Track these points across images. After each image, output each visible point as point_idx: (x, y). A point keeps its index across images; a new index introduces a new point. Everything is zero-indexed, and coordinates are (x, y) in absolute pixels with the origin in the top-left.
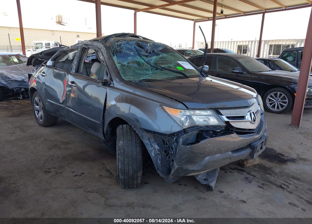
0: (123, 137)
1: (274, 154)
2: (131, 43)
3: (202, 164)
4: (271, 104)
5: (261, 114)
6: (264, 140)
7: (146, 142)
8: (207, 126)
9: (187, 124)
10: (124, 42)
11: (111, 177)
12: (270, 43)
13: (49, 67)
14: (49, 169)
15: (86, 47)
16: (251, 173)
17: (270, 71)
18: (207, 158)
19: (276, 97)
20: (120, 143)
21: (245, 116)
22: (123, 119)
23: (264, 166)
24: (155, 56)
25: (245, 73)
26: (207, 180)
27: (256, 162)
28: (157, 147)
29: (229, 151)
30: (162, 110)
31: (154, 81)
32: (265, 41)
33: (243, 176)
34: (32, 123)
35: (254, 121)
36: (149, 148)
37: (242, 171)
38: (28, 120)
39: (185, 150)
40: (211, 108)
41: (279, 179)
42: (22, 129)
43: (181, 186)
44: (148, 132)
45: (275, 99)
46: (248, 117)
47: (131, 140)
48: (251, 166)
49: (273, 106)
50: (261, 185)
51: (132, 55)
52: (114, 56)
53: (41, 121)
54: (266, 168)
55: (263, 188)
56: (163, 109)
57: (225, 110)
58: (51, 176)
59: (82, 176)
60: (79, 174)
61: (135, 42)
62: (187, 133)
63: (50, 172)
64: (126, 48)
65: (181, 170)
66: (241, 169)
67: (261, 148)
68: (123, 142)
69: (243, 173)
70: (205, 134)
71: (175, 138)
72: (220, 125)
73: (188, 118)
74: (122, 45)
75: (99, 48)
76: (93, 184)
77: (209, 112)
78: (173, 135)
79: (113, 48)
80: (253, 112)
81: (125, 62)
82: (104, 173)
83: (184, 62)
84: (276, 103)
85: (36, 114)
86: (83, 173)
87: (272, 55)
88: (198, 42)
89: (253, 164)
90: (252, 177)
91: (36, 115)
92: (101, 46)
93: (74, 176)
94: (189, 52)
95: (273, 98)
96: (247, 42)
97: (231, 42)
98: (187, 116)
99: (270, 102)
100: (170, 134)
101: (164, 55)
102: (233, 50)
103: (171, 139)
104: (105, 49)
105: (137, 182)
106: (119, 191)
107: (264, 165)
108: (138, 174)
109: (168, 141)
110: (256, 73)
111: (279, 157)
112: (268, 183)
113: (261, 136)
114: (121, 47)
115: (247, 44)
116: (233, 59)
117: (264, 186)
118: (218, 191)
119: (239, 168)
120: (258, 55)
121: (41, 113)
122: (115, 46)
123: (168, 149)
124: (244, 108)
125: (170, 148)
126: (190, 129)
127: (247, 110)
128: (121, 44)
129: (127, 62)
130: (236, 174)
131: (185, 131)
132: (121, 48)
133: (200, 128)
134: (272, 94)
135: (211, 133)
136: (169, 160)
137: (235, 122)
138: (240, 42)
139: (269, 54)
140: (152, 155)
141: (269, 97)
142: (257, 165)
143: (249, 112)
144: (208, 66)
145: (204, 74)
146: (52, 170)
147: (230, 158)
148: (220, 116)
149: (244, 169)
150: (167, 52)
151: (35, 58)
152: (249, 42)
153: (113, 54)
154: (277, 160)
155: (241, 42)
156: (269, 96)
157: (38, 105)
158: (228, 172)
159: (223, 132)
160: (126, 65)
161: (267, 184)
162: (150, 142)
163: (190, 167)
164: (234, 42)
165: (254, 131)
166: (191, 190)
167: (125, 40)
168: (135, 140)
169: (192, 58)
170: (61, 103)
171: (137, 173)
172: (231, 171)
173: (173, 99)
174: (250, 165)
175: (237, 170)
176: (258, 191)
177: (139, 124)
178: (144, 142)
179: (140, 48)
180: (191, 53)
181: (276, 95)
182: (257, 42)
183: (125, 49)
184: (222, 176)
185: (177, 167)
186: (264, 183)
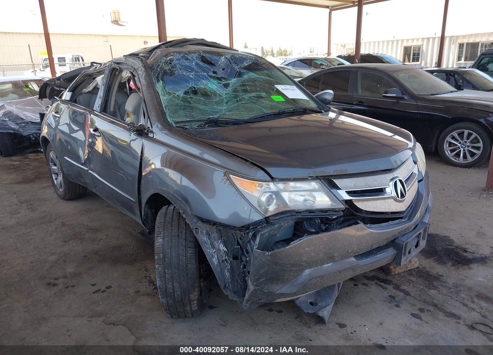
0: (164, 230)
1: (450, 247)
2: (189, 57)
3: (299, 282)
4: (452, 151)
5: (419, 181)
6: (422, 231)
7: (203, 238)
8: (310, 211)
9: (272, 208)
10: (177, 56)
11: (154, 295)
12: (460, 41)
13: (65, 102)
14: (56, 279)
15: (116, 66)
16: (403, 287)
17: (452, 92)
18: (307, 272)
19: (462, 139)
20: (159, 241)
21: (385, 188)
22: (166, 196)
23: (428, 272)
24: (235, 78)
25: (406, 98)
26: (317, 304)
27: (413, 265)
28: (222, 248)
29: (351, 256)
30: (228, 182)
31: (226, 124)
32: (451, 37)
33: (386, 294)
34: (50, 193)
35: (403, 196)
36: (208, 251)
37: (386, 282)
38: (45, 188)
39: (263, 260)
40: (317, 177)
41: (452, 298)
42: (31, 205)
43: (271, 313)
44: (205, 222)
45: (460, 143)
46: (390, 190)
47: (178, 235)
48: (403, 272)
49: (457, 154)
50: (417, 312)
51: (191, 78)
52: (158, 81)
53: (61, 190)
54: (431, 275)
55: (420, 319)
56: (229, 179)
57: (344, 180)
58: (55, 293)
59: (106, 293)
60: (103, 288)
61: (196, 55)
62: (272, 224)
63: (55, 285)
64: (181, 66)
65: (260, 294)
66: (385, 278)
67: (417, 246)
68: (164, 239)
69: (387, 286)
70: (307, 223)
71: (251, 234)
72: (334, 207)
73: (274, 197)
74: (174, 61)
75: (134, 69)
76: (121, 308)
77: (314, 185)
78: (246, 227)
79: (157, 67)
80: (400, 181)
81: (178, 91)
82: (144, 287)
83: (288, 87)
84: (462, 149)
85: (54, 178)
86: (109, 287)
87: (463, 61)
88: (337, 45)
89: (407, 268)
90: (402, 295)
91: (54, 181)
92: (138, 64)
93: (94, 293)
94: (319, 62)
95: (457, 140)
96: (420, 40)
97: (393, 41)
98: (272, 192)
99: (451, 148)
100: (243, 227)
101: (252, 75)
102: (395, 55)
103: (244, 234)
104: (143, 69)
105: (191, 308)
106: (163, 322)
107: (428, 269)
108: (191, 295)
109: (240, 239)
110: (426, 97)
111: (457, 254)
112: (431, 308)
113: (417, 224)
114: (173, 64)
115: (420, 43)
116: (386, 73)
117: (422, 315)
118: (337, 324)
119: (382, 276)
120: (439, 63)
121: (60, 178)
122: (161, 64)
123: (240, 252)
124: (382, 174)
125: (244, 250)
126: (277, 218)
127: (389, 176)
128: (171, 60)
129: (183, 91)
130: (374, 289)
131: (267, 220)
132: (173, 67)
133: (295, 215)
134: (455, 134)
135: (317, 221)
136: (244, 271)
137: (363, 200)
138: (408, 40)
139: (459, 59)
140: (213, 263)
141: (449, 139)
142: (414, 269)
143: (392, 179)
144: (331, 92)
145: (323, 106)
146: (61, 281)
147: (352, 268)
148: (334, 191)
149: (389, 278)
150: (259, 70)
151: (51, 87)
152: (423, 39)
153: (158, 77)
154: (453, 259)
155: (410, 41)
156: (450, 137)
157: (55, 165)
158: (360, 285)
159: (342, 219)
160: (182, 96)
161: (428, 311)
162: (209, 238)
163: (278, 289)
164: (398, 41)
165: (402, 216)
166: (289, 321)
167: (179, 53)
168: (184, 236)
169: (322, 71)
170: (82, 164)
171: (189, 294)
172: (366, 281)
173: (247, 161)
174: (401, 271)
175: (377, 279)
176: (411, 325)
177: (190, 206)
178: (200, 240)
179: (206, 65)
180: (323, 63)
181: (461, 135)
182: (437, 39)
183: (180, 69)
184: (347, 293)
185: (252, 289)
186: (423, 307)
